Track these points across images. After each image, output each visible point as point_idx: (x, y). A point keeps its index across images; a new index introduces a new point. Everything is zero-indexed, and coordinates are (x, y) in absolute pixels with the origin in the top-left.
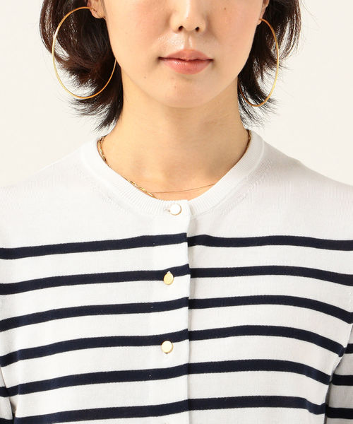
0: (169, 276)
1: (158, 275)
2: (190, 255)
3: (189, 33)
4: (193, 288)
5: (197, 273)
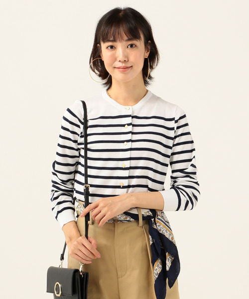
0: (126, 126)
1: (124, 126)
2: (132, 120)
4: (133, 129)
5: (134, 126)
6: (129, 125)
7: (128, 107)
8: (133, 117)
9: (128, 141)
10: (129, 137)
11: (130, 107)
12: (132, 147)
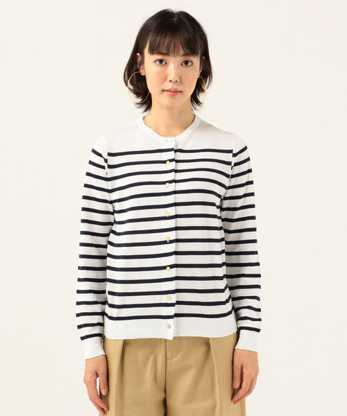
0: (168, 162)
1: (164, 162)
2: (175, 155)
3: (174, 83)
4: (176, 166)
5: (177, 161)
6: (171, 161)
7: (170, 139)
8: (176, 151)
9: (170, 182)
10: (171, 176)
11: (172, 138)
12: (177, 190)
